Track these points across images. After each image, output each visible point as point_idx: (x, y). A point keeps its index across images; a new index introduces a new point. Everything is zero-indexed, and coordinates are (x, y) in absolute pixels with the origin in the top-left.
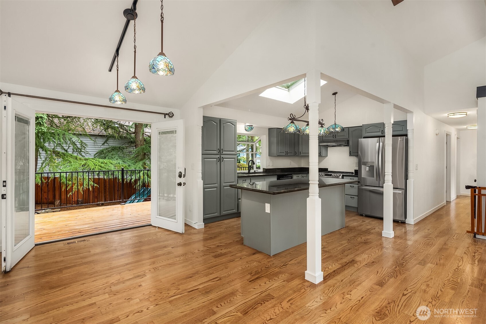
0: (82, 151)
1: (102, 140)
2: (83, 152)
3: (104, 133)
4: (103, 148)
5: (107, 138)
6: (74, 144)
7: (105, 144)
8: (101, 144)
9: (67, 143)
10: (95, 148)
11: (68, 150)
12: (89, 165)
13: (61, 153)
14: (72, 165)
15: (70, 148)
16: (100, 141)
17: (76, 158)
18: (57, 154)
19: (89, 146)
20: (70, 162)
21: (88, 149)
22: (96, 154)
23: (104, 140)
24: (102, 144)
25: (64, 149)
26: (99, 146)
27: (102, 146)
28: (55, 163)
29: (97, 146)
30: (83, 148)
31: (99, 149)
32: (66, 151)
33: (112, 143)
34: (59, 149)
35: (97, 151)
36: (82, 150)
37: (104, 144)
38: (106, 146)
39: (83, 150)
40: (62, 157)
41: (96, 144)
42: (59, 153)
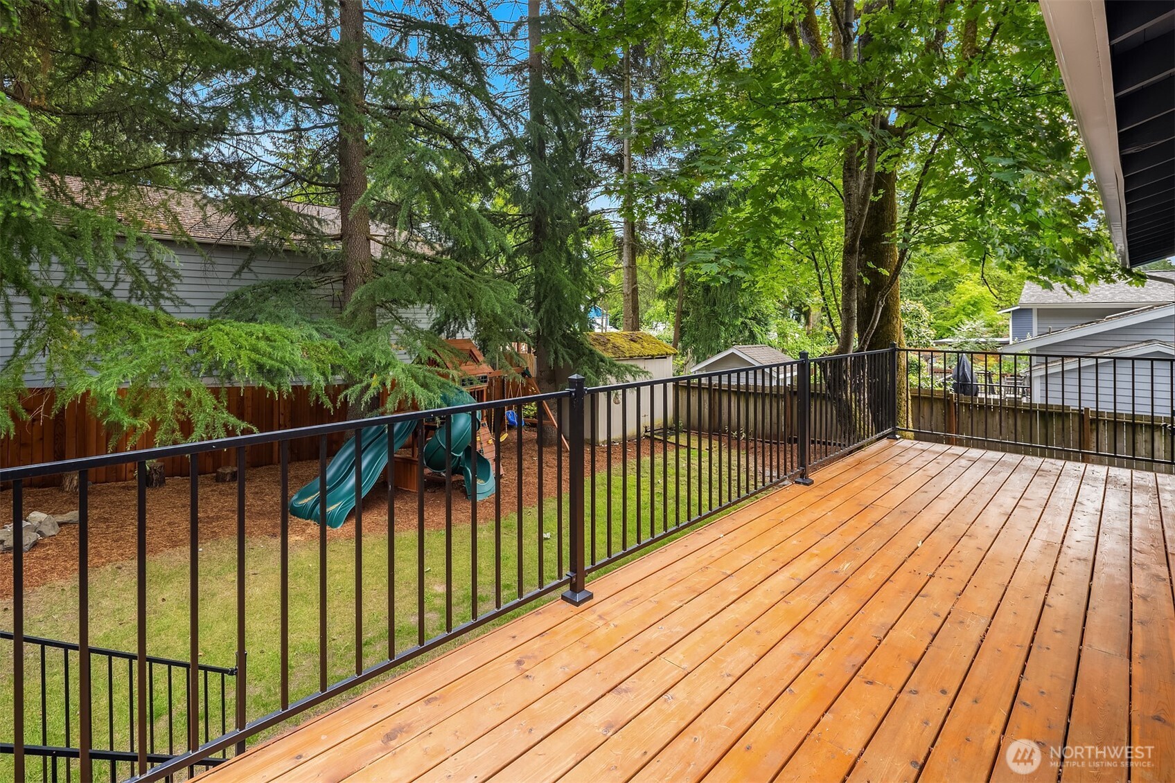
0: (163, 297)
1: (229, 261)
2: (168, 298)
3: (236, 237)
4: (236, 286)
5: (249, 253)
6: (135, 270)
7: (244, 276)
8: (230, 275)
9: (107, 269)
10: (205, 288)
11: (115, 293)
12: (212, 347)
13: (93, 304)
14: (143, 350)
15: (121, 286)
16: (225, 266)
17: (155, 321)
18: (79, 305)
19: (185, 281)
20: (136, 338)
21: (180, 290)
22: (218, 305)
23: (241, 262)
24: (235, 274)
25: (101, 289)
26: (225, 282)
27: (233, 282)
28: (71, 339)
29: (216, 281)
30: (165, 286)
31: (224, 289)
32: (108, 294)
33: (264, 272)
34: (81, 287)
35: (222, 296)
36: (163, 292)
37: (239, 272)
38: (248, 279)
39: (166, 294)
40: (97, 319)
41: (209, 275)
42: (84, 304)
